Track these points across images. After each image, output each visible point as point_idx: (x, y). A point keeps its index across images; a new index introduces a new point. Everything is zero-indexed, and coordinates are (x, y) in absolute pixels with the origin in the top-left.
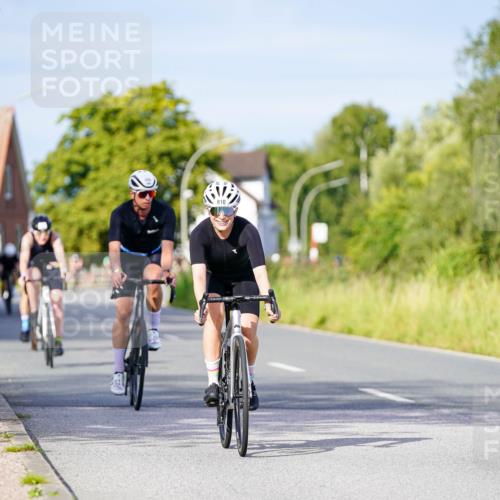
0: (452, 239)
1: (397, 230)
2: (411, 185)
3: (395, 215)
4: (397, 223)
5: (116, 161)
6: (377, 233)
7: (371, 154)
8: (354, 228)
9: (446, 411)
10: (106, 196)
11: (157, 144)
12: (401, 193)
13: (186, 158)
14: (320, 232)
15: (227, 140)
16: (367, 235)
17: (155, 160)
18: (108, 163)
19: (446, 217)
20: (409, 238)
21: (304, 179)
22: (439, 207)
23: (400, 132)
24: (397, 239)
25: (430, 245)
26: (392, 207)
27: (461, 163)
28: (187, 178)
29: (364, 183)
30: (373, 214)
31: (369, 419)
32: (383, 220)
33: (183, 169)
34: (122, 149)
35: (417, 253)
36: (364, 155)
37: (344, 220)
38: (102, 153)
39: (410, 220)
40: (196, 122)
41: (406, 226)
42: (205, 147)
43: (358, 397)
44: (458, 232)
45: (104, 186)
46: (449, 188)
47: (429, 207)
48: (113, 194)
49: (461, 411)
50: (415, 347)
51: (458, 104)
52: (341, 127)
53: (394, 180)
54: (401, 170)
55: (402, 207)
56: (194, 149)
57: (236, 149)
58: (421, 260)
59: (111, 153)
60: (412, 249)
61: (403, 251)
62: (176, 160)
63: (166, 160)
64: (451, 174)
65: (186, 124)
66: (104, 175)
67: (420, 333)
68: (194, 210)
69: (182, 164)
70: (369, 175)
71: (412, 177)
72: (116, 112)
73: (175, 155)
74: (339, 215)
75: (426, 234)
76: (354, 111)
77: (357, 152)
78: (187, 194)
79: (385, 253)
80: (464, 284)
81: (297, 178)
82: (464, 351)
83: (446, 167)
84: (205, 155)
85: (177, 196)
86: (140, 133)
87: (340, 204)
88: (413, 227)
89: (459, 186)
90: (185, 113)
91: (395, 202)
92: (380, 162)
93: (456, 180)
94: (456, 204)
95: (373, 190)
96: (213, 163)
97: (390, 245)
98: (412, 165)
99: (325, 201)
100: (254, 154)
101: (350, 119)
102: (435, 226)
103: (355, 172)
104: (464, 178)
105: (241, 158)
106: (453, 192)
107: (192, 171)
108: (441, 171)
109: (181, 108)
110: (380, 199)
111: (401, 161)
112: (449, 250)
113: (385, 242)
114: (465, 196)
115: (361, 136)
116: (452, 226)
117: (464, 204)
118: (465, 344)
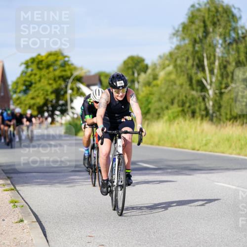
0: (170, 106)
1: (150, 103)
2: (154, 86)
3: (148, 98)
4: (149, 100)
5: (43, 80)
7: (139, 74)
9: (169, 171)
10: (39, 93)
11: (58, 73)
12: (150, 89)
13: (69, 78)
15: (84, 71)
17: (57, 79)
18: (40, 81)
19: (167, 97)
20: (154, 106)
22: (165, 94)
23: (150, 65)
24: (150, 106)
25: (162, 108)
26: (147, 94)
27: (173, 77)
28: (69, 86)
29: (136, 85)
31: (140, 174)
32: (144, 99)
33: (68, 82)
34: (44, 75)
35: (158, 111)
36: (136, 75)
38: (37, 78)
39: (154, 99)
40: (72, 64)
41: (153, 101)
42: (76, 73)
43: (136, 166)
44: (172, 103)
45: (38, 90)
46: (169, 86)
47: (161, 94)
48: (42, 92)
49: (175, 170)
50: (158, 147)
51: (171, 54)
52: (127, 64)
53: (149, 84)
54: (151, 80)
55: (151, 94)
56: (72, 74)
57: (88, 74)
58: (159, 114)
59: (40, 77)
60: (155, 110)
61: (152, 111)
62: (65, 79)
63: (61, 79)
64: (170, 81)
65: (68, 65)
66: (38, 85)
67: (159, 141)
68: (73, 98)
69: (67, 80)
70: (138, 82)
71: (155, 82)
72: (42, 61)
73: (65, 77)
75: (160, 104)
76: (132, 58)
77: (133, 74)
78: (70, 92)
80: (177, 121)
82: (176, 147)
84: (76, 77)
85: (66, 92)
86: (51, 69)
88: (156, 101)
89: (172, 85)
90: (68, 61)
91: (148, 92)
92: (143, 77)
93: (171, 83)
94: (171, 92)
95: (140, 87)
96: (79, 79)
97: (147, 108)
98: (155, 78)
100: (94, 76)
101: (130, 61)
102: (163, 101)
103: (133, 82)
105: (90, 77)
106: (170, 88)
107: (72, 83)
109: (66, 59)
110: (143, 91)
111: (151, 77)
113: (145, 107)
114: (175, 89)
115: (135, 68)
116: (170, 101)
117: (175, 92)
118: (176, 145)
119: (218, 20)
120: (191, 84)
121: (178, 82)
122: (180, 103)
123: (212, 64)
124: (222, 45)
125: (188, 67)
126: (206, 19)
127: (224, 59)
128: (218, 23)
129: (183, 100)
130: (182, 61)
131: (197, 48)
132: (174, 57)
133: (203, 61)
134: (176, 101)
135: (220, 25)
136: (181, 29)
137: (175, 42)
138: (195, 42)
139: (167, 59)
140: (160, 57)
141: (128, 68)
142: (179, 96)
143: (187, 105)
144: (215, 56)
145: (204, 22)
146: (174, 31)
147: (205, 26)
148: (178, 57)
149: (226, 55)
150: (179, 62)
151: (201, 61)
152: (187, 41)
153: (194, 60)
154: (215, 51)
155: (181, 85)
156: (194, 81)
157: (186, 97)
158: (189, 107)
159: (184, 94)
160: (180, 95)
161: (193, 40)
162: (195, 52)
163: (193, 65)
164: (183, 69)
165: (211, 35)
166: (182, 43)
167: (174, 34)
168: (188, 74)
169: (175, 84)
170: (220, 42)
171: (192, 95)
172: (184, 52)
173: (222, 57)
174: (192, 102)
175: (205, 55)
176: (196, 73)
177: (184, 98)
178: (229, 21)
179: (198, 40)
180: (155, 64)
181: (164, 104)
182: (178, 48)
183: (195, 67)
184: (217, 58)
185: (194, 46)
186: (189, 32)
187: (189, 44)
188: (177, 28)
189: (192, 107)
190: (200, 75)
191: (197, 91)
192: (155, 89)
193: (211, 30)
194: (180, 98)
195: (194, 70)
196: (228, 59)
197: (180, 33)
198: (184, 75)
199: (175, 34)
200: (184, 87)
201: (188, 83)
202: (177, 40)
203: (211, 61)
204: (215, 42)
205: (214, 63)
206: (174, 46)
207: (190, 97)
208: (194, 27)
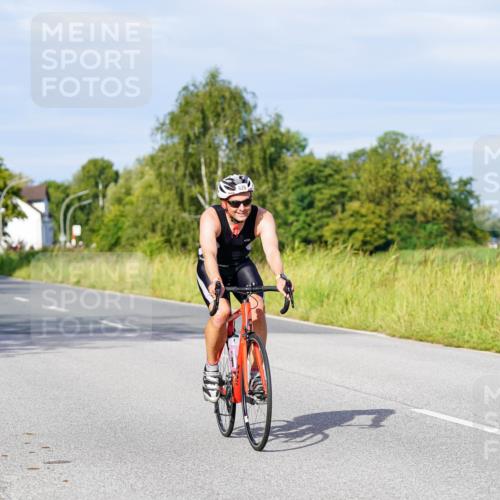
0: (150, 235)
1: (120, 229)
2: (127, 204)
3: (118, 221)
4: (120, 225)
6: (108, 230)
7: (106, 187)
8: (96, 228)
12: (121, 208)
14: (77, 230)
15: (24, 180)
16: (102, 232)
19: (147, 222)
20: (127, 233)
21: (67, 201)
22: (143, 216)
23: (121, 171)
24: (120, 234)
25: (138, 237)
26: (116, 216)
27: (155, 191)
28: (2, 201)
29: (101, 202)
30: (106, 220)
32: (112, 224)
35: (131, 242)
36: (100, 187)
37: (91, 223)
39: (127, 223)
40: (7, 170)
41: (125, 227)
42: (12, 184)
44: (153, 230)
46: (148, 205)
47: (137, 216)
51: (152, 158)
52: (88, 171)
53: (119, 201)
54: (122, 196)
55: (122, 216)
56: (5, 185)
57: (29, 185)
58: (133, 245)
60: (128, 239)
61: (123, 241)
64: (150, 198)
70: (104, 197)
71: (128, 199)
74: (88, 220)
75: (136, 231)
76: (94, 162)
77: (97, 185)
78: (2, 210)
79: (113, 241)
80: (157, 260)
81: (64, 200)
82: (157, 297)
83: (147, 193)
84: (12, 188)
87: (88, 214)
88: (129, 227)
89: (154, 204)
91: (118, 213)
92: (112, 189)
93: (152, 201)
94: (152, 214)
95: (107, 205)
96: (16, 192)
97: (116, 237)
98: (128, 193)
99: (79, 213)
100: (39, 187)
101: (92, 167)
102: (140, 226)
103: (96, 197)
104: (156, 199)
105: (32, 189)
106: (150, 207)
107: (5, 197)
108: (144, 196)
111: (123, 190)
112: (148, 241)
113: (113, 235)
114: (157, 210)
115: (99, 176)
116: (151, 226)
117: (157, 214)
118: (158, 293)
119: (223, 109)
120: (181, 203)
121: (162, 200)
122: (165, 231)
123: (212, 174)
124: (227, 147)
125: (177, 178)
126: (205, 108)
127: (231, 167)
128: (222, 115)
129: (169, 226)
130: (169, 168)
131: (190, 150)
132: (157, 162)
133: (200, 169)
134: (159, 227)
135: (225, 116)
136: (168, 122)
137: (160, 140)
138: (188, 141)
139: (147, 165)
140: (138, 160)
141: (89, 177)
142: (163, 220)
143: (176, 232)
144: (217, 162)
145: (203, 112)
146: (157, 125)
147: (204, 118)
148: (163, 162)
149: (233, 161)
150: (163, 170)
151: (196, 168)
152: (176, 140)
153: (186, 168)
154: (217, 155)
155: (168, 204)
156: (186, 199)
157: (174, 221)
158: (178, 236)
159: (171, 218)
160: (166, 219)
161: (185, 138)
162: (188, 155)
163: (185, 175)
164: (171, 180)
165: (212, 131)
166: (170, 142)
167: (157, 129)
168: (177, 188)
169: (158, 202)
170: (225, 141)
171: (183, 218)
172: (172, 155)
173: (228, 163)
174: (183, 229)
175: (202, 160)
176: (190, 187)
177: (171, 223)
178: (240, 112)
179: (192, 137)
180: (129, 172)
181: (140, 230)
182: (163, 149)
183: (188, 178)
184: (220, 165)
185: (186, 147)
186: (180, 126)
187: (179, 143)
188: (161, 121)
189: (183, 236)
190: (195, 190)
191: (190, 212)
192: (128, 208)
193: (212, 124)
194: (165, 223)
195: (186, 183)
196: (235, 166)
197: (167, 127)
198: (171, 190)
199: (160, 128)
200: (171, 206)
201: (177, 201)
202: (162, 138)
203: (212, 169)
204: (217, 142)
205: (215, 172)
206: (157, 147)
207: (179, 222)
208: (187, 119)
